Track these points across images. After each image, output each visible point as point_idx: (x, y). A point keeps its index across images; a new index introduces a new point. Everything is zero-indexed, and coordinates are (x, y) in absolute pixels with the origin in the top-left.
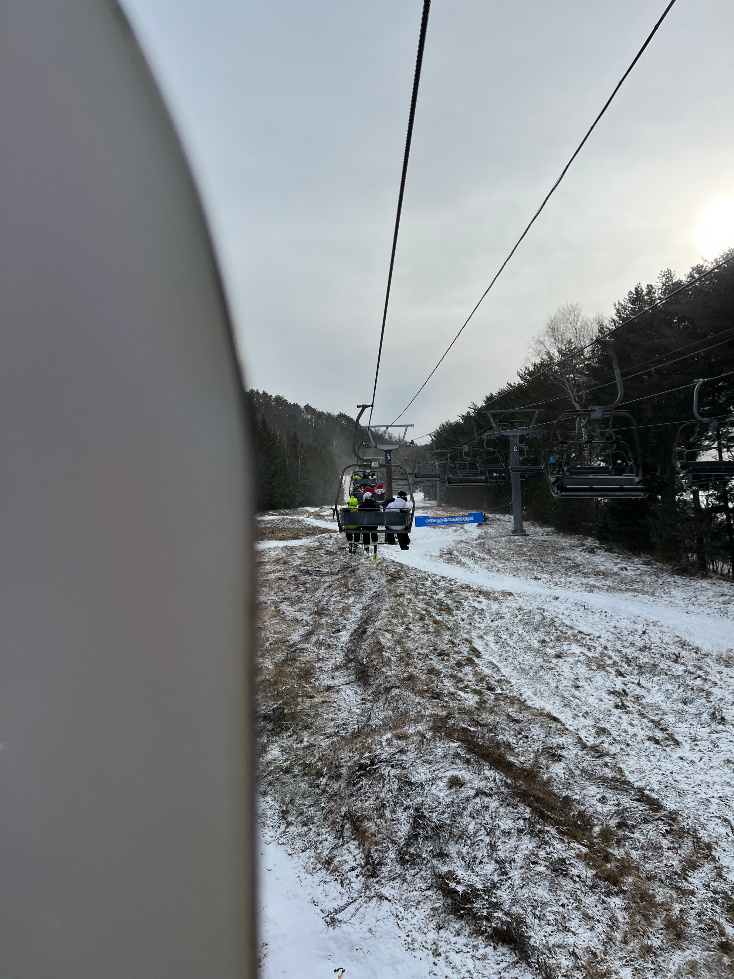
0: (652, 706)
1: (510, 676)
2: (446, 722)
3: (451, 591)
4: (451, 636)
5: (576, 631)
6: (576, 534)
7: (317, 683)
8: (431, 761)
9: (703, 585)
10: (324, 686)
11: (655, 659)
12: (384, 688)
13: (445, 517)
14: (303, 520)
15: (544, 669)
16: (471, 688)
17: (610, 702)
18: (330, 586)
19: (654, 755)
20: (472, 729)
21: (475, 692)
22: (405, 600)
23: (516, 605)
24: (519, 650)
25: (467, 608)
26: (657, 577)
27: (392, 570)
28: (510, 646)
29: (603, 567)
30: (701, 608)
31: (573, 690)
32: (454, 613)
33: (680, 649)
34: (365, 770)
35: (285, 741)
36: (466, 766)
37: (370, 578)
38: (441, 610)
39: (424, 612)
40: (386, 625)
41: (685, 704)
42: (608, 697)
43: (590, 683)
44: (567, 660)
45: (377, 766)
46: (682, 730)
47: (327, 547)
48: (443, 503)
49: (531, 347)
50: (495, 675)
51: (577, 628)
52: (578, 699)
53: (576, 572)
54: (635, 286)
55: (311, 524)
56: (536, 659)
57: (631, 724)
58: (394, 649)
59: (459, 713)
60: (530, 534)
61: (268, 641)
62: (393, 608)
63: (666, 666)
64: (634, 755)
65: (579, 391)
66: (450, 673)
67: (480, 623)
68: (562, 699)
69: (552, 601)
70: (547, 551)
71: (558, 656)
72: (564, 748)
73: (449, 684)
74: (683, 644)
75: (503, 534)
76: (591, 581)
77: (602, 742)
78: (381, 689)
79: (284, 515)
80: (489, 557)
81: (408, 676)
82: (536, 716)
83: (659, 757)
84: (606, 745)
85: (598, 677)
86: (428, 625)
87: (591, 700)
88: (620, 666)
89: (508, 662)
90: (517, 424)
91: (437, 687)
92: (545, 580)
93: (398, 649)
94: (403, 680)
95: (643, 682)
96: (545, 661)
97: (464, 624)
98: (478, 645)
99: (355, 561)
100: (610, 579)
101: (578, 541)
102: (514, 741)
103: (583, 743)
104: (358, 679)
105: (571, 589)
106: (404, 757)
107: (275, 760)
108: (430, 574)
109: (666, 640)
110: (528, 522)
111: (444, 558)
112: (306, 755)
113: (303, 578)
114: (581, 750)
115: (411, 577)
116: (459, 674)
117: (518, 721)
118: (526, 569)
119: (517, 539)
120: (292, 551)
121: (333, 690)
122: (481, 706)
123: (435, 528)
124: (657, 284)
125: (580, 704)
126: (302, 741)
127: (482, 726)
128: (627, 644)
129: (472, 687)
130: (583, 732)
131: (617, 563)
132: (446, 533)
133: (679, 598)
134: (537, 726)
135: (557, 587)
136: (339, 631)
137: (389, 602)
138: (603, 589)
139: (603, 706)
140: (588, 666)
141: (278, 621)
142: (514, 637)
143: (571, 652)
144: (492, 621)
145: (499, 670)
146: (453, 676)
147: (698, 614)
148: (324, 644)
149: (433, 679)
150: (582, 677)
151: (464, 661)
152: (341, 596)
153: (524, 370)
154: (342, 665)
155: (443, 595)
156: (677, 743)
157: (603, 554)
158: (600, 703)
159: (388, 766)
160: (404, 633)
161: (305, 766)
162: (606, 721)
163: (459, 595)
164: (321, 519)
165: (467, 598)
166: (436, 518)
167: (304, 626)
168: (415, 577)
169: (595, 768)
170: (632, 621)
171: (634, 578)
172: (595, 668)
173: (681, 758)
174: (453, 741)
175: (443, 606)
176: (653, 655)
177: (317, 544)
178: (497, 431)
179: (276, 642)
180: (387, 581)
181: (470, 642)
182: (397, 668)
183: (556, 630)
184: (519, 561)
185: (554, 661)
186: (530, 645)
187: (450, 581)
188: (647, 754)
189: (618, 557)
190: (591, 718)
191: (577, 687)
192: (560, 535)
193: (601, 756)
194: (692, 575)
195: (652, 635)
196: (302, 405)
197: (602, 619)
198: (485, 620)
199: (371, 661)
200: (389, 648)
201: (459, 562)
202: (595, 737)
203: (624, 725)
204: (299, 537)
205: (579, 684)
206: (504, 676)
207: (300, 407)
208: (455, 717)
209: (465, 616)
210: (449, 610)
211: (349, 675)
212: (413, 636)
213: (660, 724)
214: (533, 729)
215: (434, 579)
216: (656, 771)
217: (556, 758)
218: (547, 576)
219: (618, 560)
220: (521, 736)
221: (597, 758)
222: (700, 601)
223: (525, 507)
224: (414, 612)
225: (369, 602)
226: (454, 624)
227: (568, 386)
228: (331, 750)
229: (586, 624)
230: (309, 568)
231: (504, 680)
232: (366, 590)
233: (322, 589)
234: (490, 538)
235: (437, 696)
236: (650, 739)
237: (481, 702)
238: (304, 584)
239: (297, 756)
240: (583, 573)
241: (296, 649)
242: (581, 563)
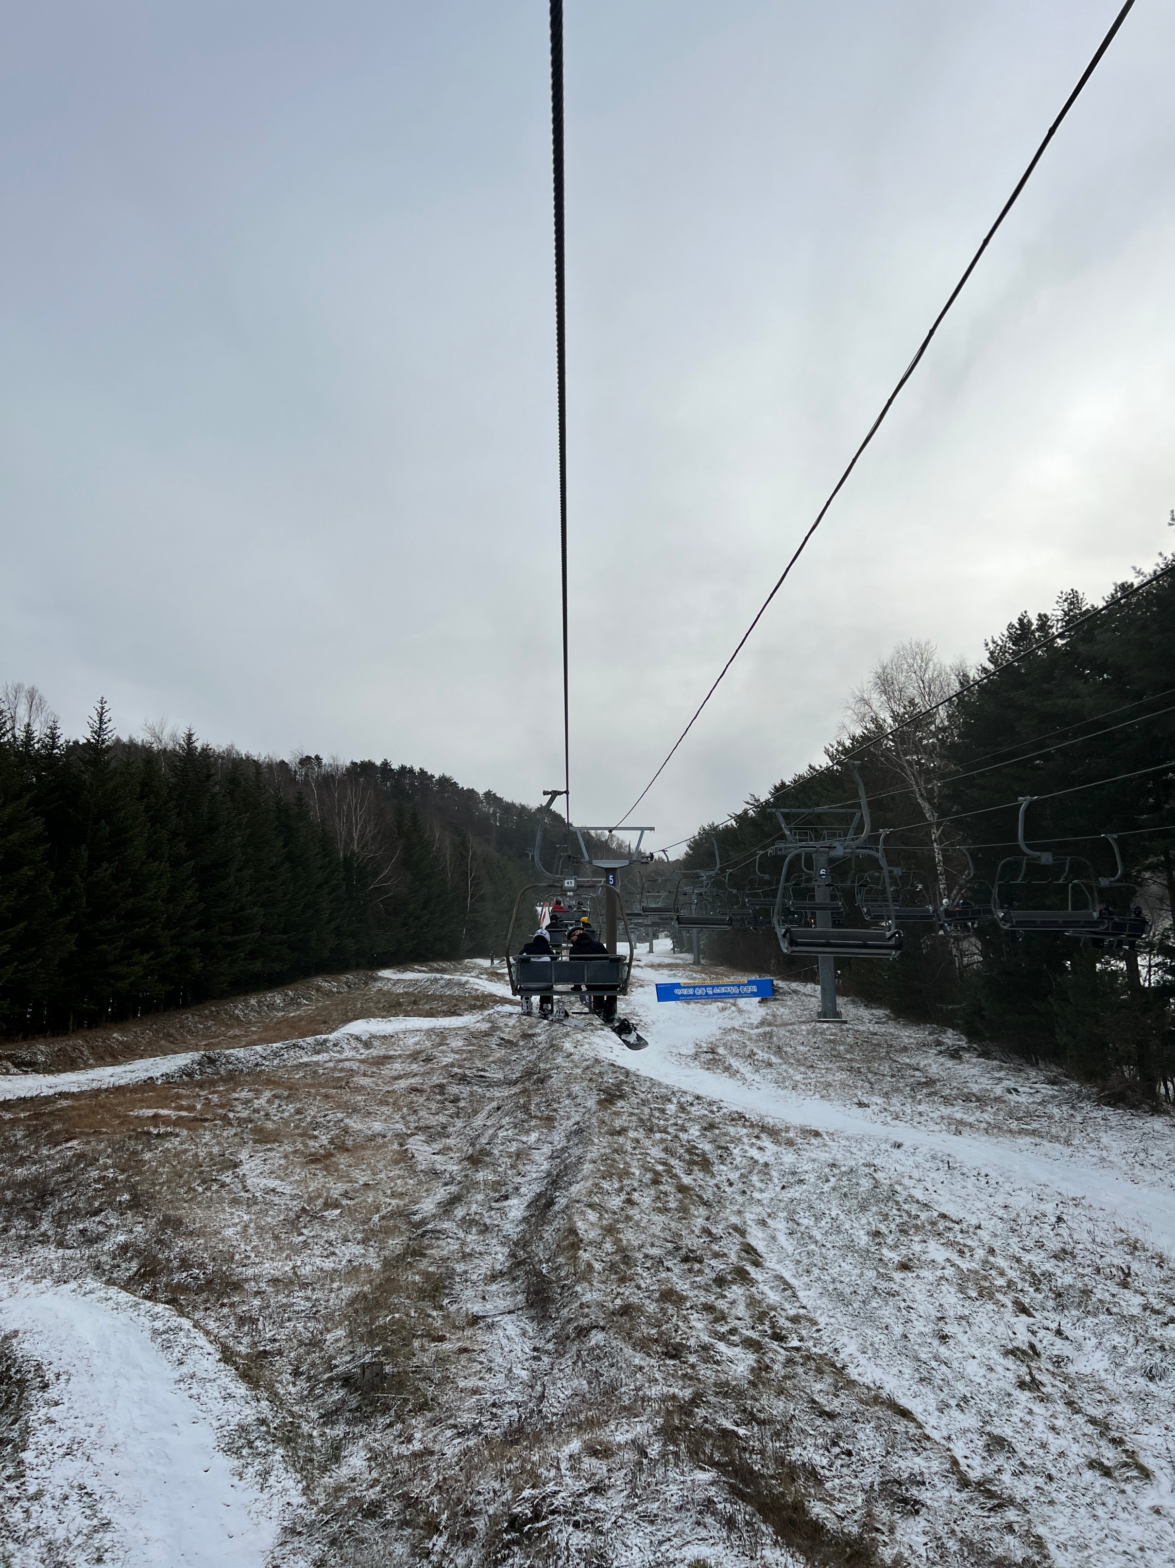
0: (1088, 1382)
1: (815, 1309)
2: (690, 1414)
3: (712, 1126)
4: (708, 1219)
5: (936, 1214)
6: (925, 1023)
7: (453, 1308)
8: (656, 1515)
9: (1157, 1127)
10: (467, 1315)
11: (1086, 1278)
12: (576, 1328)
13: (709, 986)
14: (467, 982)
15: (879, 1295)
16: (741, 1334)
17: (1008, 1374)
18: (499, 1108)
19: (1104, 1504)
20: (741, 1431)
21: (750, 1344)
22: (629, 1142)
23: (827, 1155)
24: (832, 1252)
25: (739, 1159)
26: (1073, 1108)
27: (610, 1080)
28: (816, 1242)
29: (975, 1085)
30: (1158, 1172)
31: (936, 1342)
32: (715, 1169)
33: (1129, 1257)
34: (521, 1532)
35: (378, 1436)
36: (725, 1534)
37: (569, 1096)
38: (692, 1163)
39: (660, 1168)
40: (590, 1193)
41: (1151, 1379)
42: (1002, 1360)
43: (968, 1329)
44: (921, 1275)
45: (544, 1523)
46: (1152, 1442)
47: (503, 1032)
48: (703, 958)
49: (849, 708)
50: (787, 1306)
51: (936, 1207)
52: (945, 1363)
53: (929, 1095)
54: (1019, 616)
55: (481, 989)
56: (865, 1271)
57: (1053, 1428)
58: (599, 1245)
59: (717, 1394)
60: (848, 1019)
61: (378, 1210)
62: (604, 1158)
63: (1107, 1294)
64: (1064, 1505)
65: (928, 781)
66: (702, 1299)
67: (761, 1191)
68: (915, 1364)
69: (890, 1149)
70: (879, 1053)
71: (904, 1267)
72: (924, 1483)
73: (699, 1325)
74: (1134, 1247)
75: (803, 1019)
76: (957, 1111)
77: (999, 1471)
78: (570, 1328)
79: (438, 971)
80: (780, 1061)
81: (621, 1307)
82: (867, 1404)
83: (1112, 1509)
84: (1006, 1477)
85: (980, 1314)
86: (666, 1194)
87: (972, 1368)
88: (1021, 1291)
89: (812, 1278)
90: (825, 832)
91: (676, 1331)
92: (876, 1109)
93: (608, 1246)
94: (613, 1313)
95: (1067, 1330)
96: (880, 1275)
97: (733, 1193)
98: (757, 1239)
99: (547, 1060)
100: (989, 1109)
101: (930, 1034)
102: (825, 1462)
103: (960, 1472)
104: (530, 1305)
105: (923, 1128)
106: (600, 1504)
107: (353, 1480)
108: (676, 1089)
109: (1100, 1237)
110: (846, 999)
111: (702, 1060)
112: (414, 1475)
113: (453, 1089)
114: (958, 1490)
115: (642, 1096)
116: (722, 1304)
117: (831, 1416)
118: (843, 1085)
119: (828, 1028)
120: (442, 1036)
121: (482, 1324)
122: (759, 1377)
123: (688, 1003)
124: (1055, 611)
125: (950, 1377)
126: (409, 1440)
127: (762, 1423)
128: (1030, 1243)
129: (744, 1331)
130: (960, 1444)
131: (1000, 1079)
132: (706, 1013)
133: (1115, 1151)
134: (869, 1427)
135: (897, 1122)
136: (506, 1198)
137: (599, 1146)
138: (978, 1129)
139: (995, 1383)
140: (962, 1289)
141: (401, 1172)
142: (823, 1222)
143: (929, 1257)
144: (783, 1187)
145: (795, 1295)
146: (709, 1308)
147: (1153, 1184)
148: (477, 1223)
149: (670, 1312)
150: (952, 1313)
151: (730, 1273)
152: (515, 1127)
153: (836, 746)
154: (505, 1270)
155: (698, 1133)
156: (1146, 1474)
157: (975, 1060)
158: (990, 1375)
159: (567, 1522)
160: (622, 1209)
161: (410, 1502)
162: (1004, 1418)
163: (725, 1134)
164: (499, 979)
165: (739, 1139)
166: (694, 987)
167: (446, 1184)
168: (649, 1096)
169: (988, 1534)
170: (1035, 1194)
171: (1032, 1107)
172: (974, 1294)
173: (1157, 1512)
174: (702, 1468)
175: (697, 1155)
176: (1080, 1270)
177: (485, 1026)
178: (792, 842)
179: (392, 1215)
180: (600, 1102)
181: (743, 1233)
182: (603, 1287)
183: (899, 1210)
184: (830, 1069)
185: (898, 1276)
186: (853, 1241)
187: (710, 1104)
188: (1089, 1500)
189: (1001, 1068)
190: (974, 1411)
191: (944, 1338)
192: (899, 1022)
193: (1000, 1506)
194: (1133, 1107)
195: (1075, 1226)
196: (481, 791)
197: (981, 1190)
198: (771, 1186)
199: (557, 1269)
200: (591, 1243)
201: (727, 1069)
202: (984, 1458)
203: (1040, 1431)
204: (458, 1011)
205: (949, 1329)
206: (804, 1307)
207: (478, 794)
208: (708, 1402)
209: (734, 1176)
210: (705, 1165)
211: (514, 1294)
212: (636, 1218)
213: (1107, 1428)
214: (860, 1435)
215: (683, 1100)
216: (1111, 1543)
217: (909, 1507)
218: (880, 1101)
219: (1002, 1074)
220: (836, 1450)
221: (990, 1510)
222: (1154, 1158)
223: (839, 972)
224: (642, 1166)
225: (564, 1143)
226: (714, 1194)
227: (909, 773)
228: (461, 1469)
229: (953, 1198)
230: (468, 1072)
231: (805, 1317)
232: (562, 1118)
233: (485, 1113)
234: (781, 1025)
235: (675, 1352)
236: (1094, 1464)
237: (760, 1368)
238: (456, 1100)
239: (396, 1474)
240: (942, 1097)
241: (426, 1232)
242: (937, 1077)
